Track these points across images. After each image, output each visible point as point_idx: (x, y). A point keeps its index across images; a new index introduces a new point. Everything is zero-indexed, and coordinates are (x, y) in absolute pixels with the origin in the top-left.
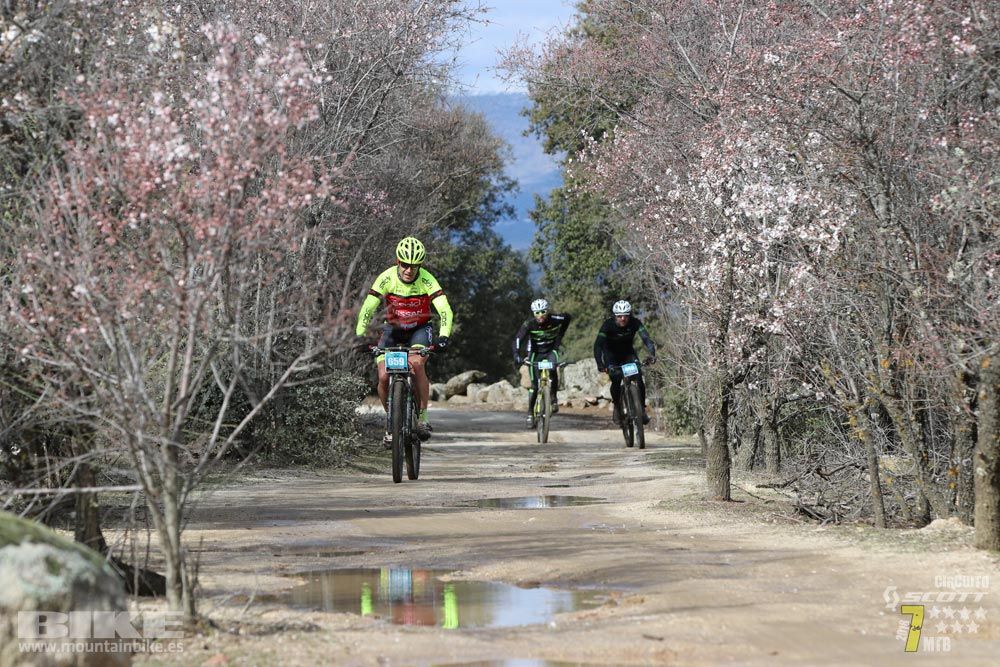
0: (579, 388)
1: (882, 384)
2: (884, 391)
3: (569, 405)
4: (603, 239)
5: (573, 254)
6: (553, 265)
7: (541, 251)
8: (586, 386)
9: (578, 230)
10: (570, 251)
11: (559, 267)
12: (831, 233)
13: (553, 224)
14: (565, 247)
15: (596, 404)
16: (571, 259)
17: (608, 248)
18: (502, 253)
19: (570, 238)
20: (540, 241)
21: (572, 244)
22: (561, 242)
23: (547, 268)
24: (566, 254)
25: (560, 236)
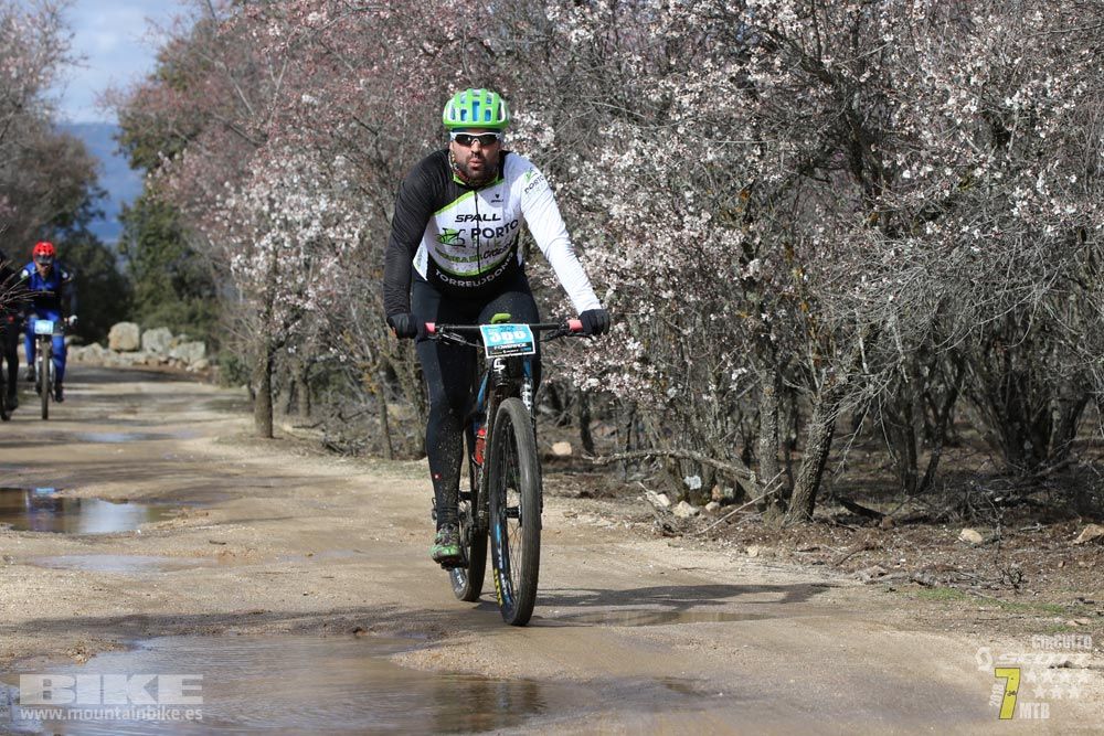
0: (154, 350)
3: (146, 363)
4: (173, 236)
5: (151, 248)
6: (135, 256)
7: (125, 246)
8: (159, 348)
9: (154, 229)
10: (147, 245)
11: (140, 258)
13: (135, 225)
14: (144, 243)
15: (166, 362)
16: (149, 251)
17: (177, 243)
18: (96, 245)
19: (148, 236)
20: (125, 238)
21: (150, 240)
22: (142, 238)
23: (130, 258)
24: (146, 247)
25: (140, 234)
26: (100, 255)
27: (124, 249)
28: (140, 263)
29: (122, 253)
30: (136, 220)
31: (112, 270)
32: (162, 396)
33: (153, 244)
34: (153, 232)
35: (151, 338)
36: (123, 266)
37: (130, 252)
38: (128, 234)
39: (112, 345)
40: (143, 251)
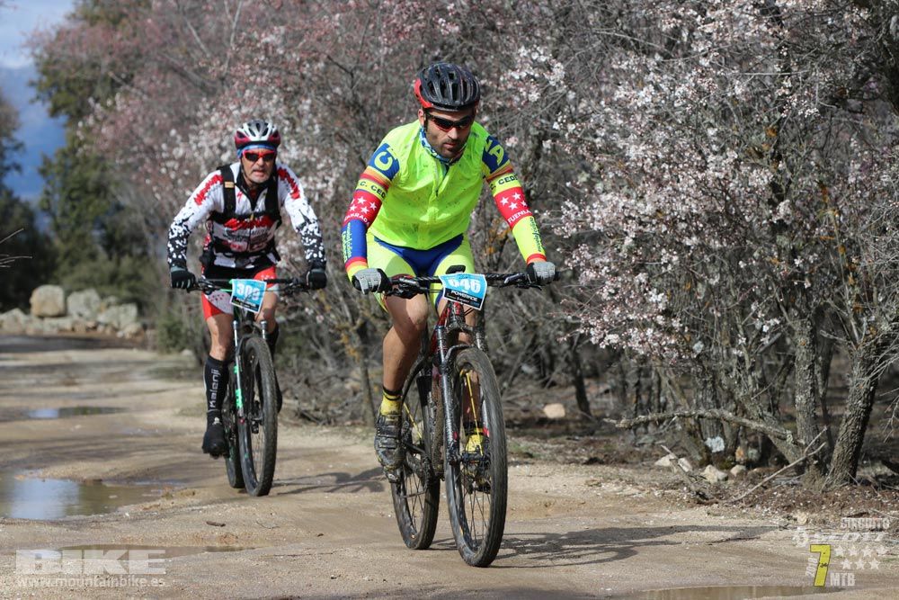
0: (80, 315)
1: (372, 309)
2: (374, 315)
3: (72, 328)
5: (76, 203)
6: (58, 213)
7: (48, 201)
8: (87, 314)
9: (79, 182)
10: (72, 200)
11: (64, 215)
12: (327, 182)
13: (58, 178)
14: (69, 198)
15: (95, 327)
16: (74, 208)
19: (72, 190)
20: (48, 192)
21: (74, 195)
22: (65, 193)
23: (53, 216)
24: (70, 203)
25: (64, 188)
26: (17, 211)
27: (46, 205)
28: (66, 221)
29: (44, 210)
30: (58, 173)
31: (30, 228)
32: (97, 365)
33: (78, 199)
34: (77, 186)
35: (77, 302)
36: (44, 224)
37: (53, 208)
38: (50, 189)
39: (35, 310)
40: (68, 207)
